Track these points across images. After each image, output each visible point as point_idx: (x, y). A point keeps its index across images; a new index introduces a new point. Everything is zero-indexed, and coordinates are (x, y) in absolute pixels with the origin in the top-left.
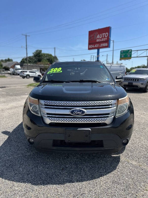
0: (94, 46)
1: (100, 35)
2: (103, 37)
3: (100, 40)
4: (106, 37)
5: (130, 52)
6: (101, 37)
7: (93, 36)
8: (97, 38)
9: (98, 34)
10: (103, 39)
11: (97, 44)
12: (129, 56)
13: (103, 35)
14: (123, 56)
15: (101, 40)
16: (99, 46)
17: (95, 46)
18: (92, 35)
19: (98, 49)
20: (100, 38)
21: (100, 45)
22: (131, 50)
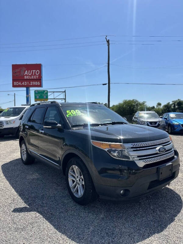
0: (21, 83)
1: (29, 71)
2: (34, 74)
3: (29, 77)
4: (37, 75)
5: (46, 93)
6: (30, 73)
7: (20, 72)
8: (25, 74)
9: (26, 70)
10: (34, 77)
11: (26, 81)
12: (45, 97)
13: (33, 72)
14: (38, 97)
15: (31, 77)
16: (28, 84)
17: (23, 84)
18: (17, 71)
19: (28, 87)
20: (28, 75)
21: (30, 83)
22: (47, 91)
